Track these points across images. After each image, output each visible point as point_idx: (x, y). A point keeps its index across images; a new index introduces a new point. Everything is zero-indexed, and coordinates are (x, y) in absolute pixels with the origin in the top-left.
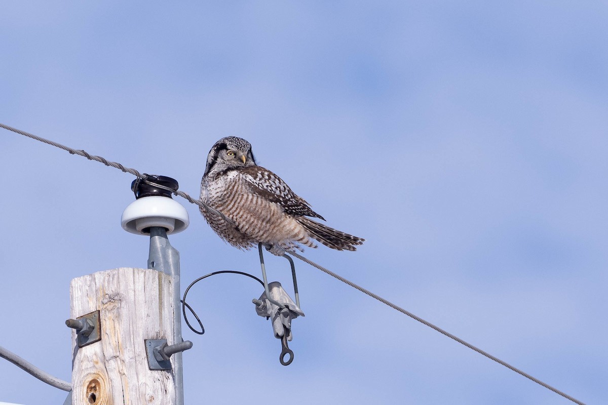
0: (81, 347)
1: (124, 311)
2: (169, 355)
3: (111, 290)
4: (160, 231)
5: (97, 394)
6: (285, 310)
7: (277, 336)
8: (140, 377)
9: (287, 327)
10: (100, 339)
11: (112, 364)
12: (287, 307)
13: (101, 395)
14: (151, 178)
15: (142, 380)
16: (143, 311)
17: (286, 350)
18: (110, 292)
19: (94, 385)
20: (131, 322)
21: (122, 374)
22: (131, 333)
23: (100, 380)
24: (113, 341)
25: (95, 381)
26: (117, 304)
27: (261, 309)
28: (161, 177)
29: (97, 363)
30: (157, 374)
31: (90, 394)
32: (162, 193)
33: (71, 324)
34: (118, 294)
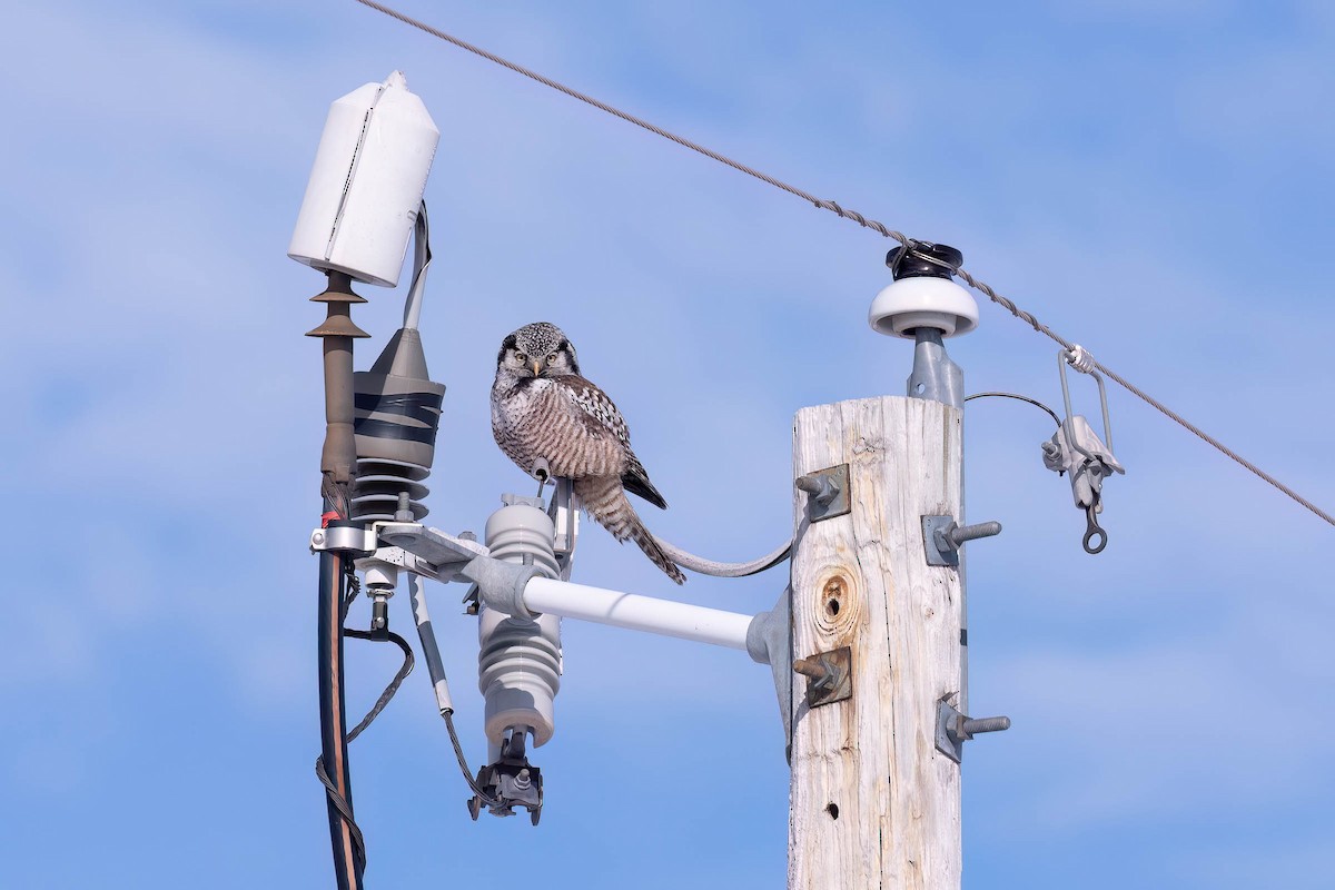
0: (815, 522)
1: (890, 468)
2: (959, 543)
3: (870, 430)
4: (932, 335)
5: (841, 602)
6: (1096, 463)
7: (1081, 504)
8: (913, 577)
9: (1097, 491)
10: (849, 512)
11: (869, 554)
12: (1099, 458)
13: (849, 604)
14: (921, 248)
15: (917, 582)
16: (919, 468)
17: (1093, 528)
18: (867, 436)
19: (835, 586)
20: (901, 486)
21: (884, 571)
22: (901, 504)
23: (848, 579)
24: (871, 515)
25: (837, 579)
26: (878, 456)
27: (1053, 459)
28: (939, 246)
29: (842, 550)
30: (938, 573)
31: (829, 600)
32: (938, 272)
33: (801, 484)
34: (880, 439)
